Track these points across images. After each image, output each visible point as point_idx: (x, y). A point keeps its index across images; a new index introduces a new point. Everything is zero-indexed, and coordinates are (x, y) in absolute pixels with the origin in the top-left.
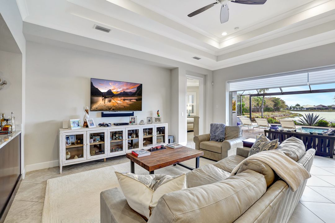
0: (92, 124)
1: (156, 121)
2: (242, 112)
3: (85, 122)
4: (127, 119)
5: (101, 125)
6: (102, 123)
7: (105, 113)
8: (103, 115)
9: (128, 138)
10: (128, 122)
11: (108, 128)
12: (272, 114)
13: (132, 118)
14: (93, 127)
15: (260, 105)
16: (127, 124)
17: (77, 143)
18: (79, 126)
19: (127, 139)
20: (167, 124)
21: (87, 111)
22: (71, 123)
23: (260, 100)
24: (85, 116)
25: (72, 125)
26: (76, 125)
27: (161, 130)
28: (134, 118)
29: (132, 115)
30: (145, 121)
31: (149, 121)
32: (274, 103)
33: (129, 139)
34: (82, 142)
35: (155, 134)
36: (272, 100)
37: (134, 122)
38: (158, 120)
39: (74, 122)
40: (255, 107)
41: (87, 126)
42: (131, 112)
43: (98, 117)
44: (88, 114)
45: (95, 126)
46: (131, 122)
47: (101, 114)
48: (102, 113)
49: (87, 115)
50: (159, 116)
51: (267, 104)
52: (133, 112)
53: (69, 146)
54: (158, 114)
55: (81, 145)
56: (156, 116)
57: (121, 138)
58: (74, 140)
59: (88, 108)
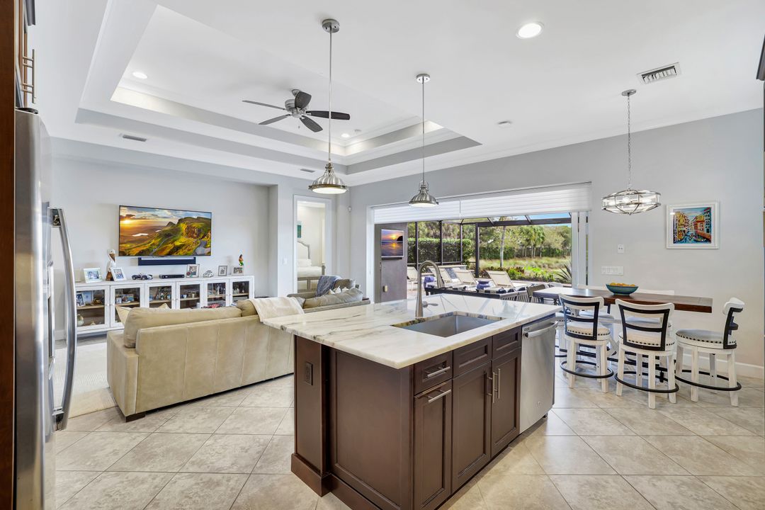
0: (120, 276)
1: (234, 272)
2: (465, 258)
3: (109, 273)
4: (182, 269)
5: (135, 277)
6: (137, 274)
7: (144, 258)
8: (141, 263)
9: (182, 297)
10: (184, 273)
11: (146, 281)
12: (557, 262)
13: (191, 268)
14: (122, 279)
15: (532, 242)
16: (181, 276)
17: (95, 303)
18: (98, 278)
19: (179, 299)
20: (253, 277)
21: (112, 256)
22: (86, 273)
23: (533, 232)
24: (109, 264)
25: (86, 277)
26: (92, 277)
27: (242, 287)
28: (195, 267)
29: (193, 262)
30: (215, 271)
31: (223, 271)
32: (563, 239)
33: (183, 299)
34: (102, 302)
35: (229, 291)
36: (560, 233)
37: (195, 273)
38: (238, 270)
39: (90, 273)
40: (523, 246)
41: (112, 279)
42: (191, 258)
43: (132, 265)
44: (114, 260)
45: (125, 279)
46: (188, 274)
47: (137, 261)
48: (140, 259)
49: (112, 261)
50: (242, 263)
51: (548, 240)
52: (195, 258)
53: (82, 307)
54: (240, 261)
55: (102, 306)
56: (237, 264)
57: (169, 297)
58: (89, 299)
59: (115, 252)
